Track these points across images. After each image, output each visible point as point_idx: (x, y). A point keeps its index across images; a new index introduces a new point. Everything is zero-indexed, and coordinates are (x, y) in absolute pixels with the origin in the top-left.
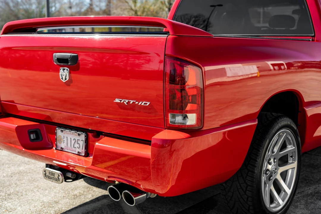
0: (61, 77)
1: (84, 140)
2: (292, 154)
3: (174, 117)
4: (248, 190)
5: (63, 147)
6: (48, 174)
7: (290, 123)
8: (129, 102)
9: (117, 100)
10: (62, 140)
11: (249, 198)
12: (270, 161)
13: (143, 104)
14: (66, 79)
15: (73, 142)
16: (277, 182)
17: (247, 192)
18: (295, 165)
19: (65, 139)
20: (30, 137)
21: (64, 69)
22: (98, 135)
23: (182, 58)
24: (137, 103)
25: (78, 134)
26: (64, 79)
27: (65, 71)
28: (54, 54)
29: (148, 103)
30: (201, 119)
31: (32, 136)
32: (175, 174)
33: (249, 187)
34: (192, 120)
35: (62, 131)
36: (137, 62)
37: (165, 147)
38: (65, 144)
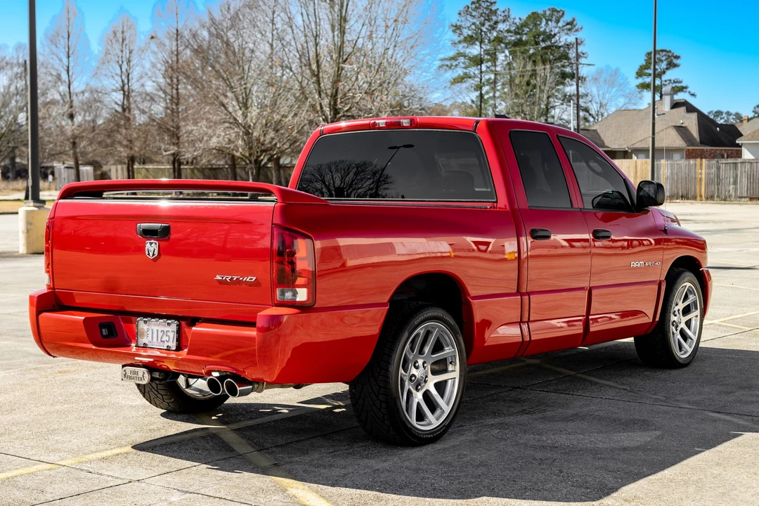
0: (147, 253)
1: (175, 330)
2: (452, 359)
3: (283, 294)
4: (382, 394)
5: (146, 343)
6: (128, 374)
7: (443, 315)
8: (232, 278)
9: (219, 277)
10: (145, 334)
11: (383, 404)
12: (417, 365)
13: (248, 280)
14: (153, 255)
15: (160, 334)
16: (428, 393)
17: (380, 396)
18: (456, 374)
19: (150, 332)
20: (101, 332)
21: (151, 243)
22: (193, 321)
23: (292, 228)
24: (241, 279)
25: (168, 324)
26: (151, 255)
27: (153, 245)
28: (139, 225)
29: (254, 278)
30: (313, 293)
31: (104, 330)
32: (283, 360)
33: (382, 389)
34: (302, 295)
35: (145, 322)
36: (247, 237)
37: (272, 330)
38: (150, 338)
